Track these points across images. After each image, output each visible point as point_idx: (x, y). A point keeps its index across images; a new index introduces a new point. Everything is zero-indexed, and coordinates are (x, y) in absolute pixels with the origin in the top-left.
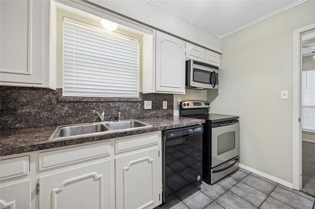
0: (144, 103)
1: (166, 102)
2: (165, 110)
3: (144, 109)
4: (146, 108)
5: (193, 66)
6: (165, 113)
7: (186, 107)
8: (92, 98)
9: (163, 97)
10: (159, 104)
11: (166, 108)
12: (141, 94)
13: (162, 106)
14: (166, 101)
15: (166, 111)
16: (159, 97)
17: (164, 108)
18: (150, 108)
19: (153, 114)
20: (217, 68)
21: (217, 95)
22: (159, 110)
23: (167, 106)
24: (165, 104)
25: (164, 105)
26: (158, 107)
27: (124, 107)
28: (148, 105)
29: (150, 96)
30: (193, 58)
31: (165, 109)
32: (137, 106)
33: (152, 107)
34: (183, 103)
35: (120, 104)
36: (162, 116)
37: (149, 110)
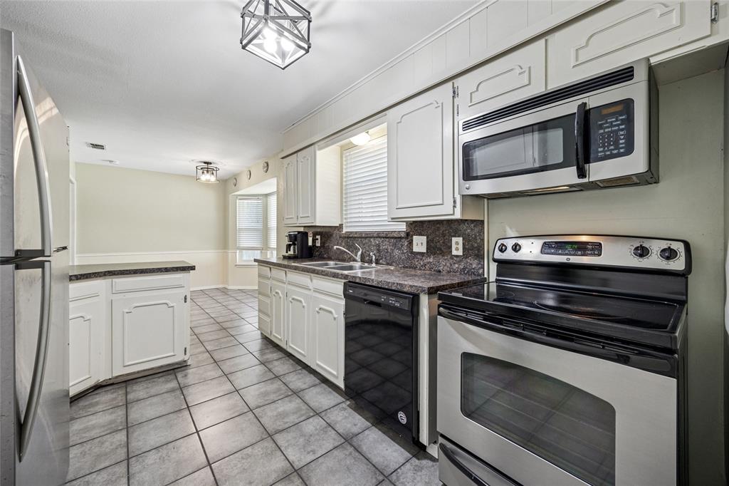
0: (412, 240)
1: (460, 240)
2: (458, 259)
3: (412, 252)
4: (416, 249)
6: (457, 266)
8: (361, 233)
9: (451, 228)
10: (443, 243)
11: (460, 253)
13: (450, 247)
14: (459, 236)
15: (460, 261)
16: (442, 229)
17: (454, 252)
18: (424, 249)
19: (428, 263)
22: (443, 256)
23: (464, 248)
24: (457, 243)
25: (454, 246)
26: (441, 250)
27: (386, 245)
28: (420, 244)
29: (423, 227)
31: (457, 256)
32: (402, 246)
33: (427, 248)
35: (381, 240)
36: (449, 272)
37: (422, 254)
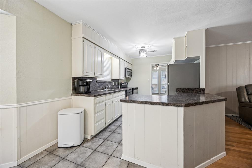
0: (112, 83)
3: (112, 85)
5: (127, 70)
6: (117, 87)
7: (123, 84)
8: (103, 81)
10: (116, 83)
12: (112, 79)
16: (116, 81)
17: (117, 85)
19: (114, 87)
20: (131, 70)
21: (130, 80)
27: (109, 84)
29: (114, 80)
30: (127, 67)
33: (114, 84)
34: (122, 83)
